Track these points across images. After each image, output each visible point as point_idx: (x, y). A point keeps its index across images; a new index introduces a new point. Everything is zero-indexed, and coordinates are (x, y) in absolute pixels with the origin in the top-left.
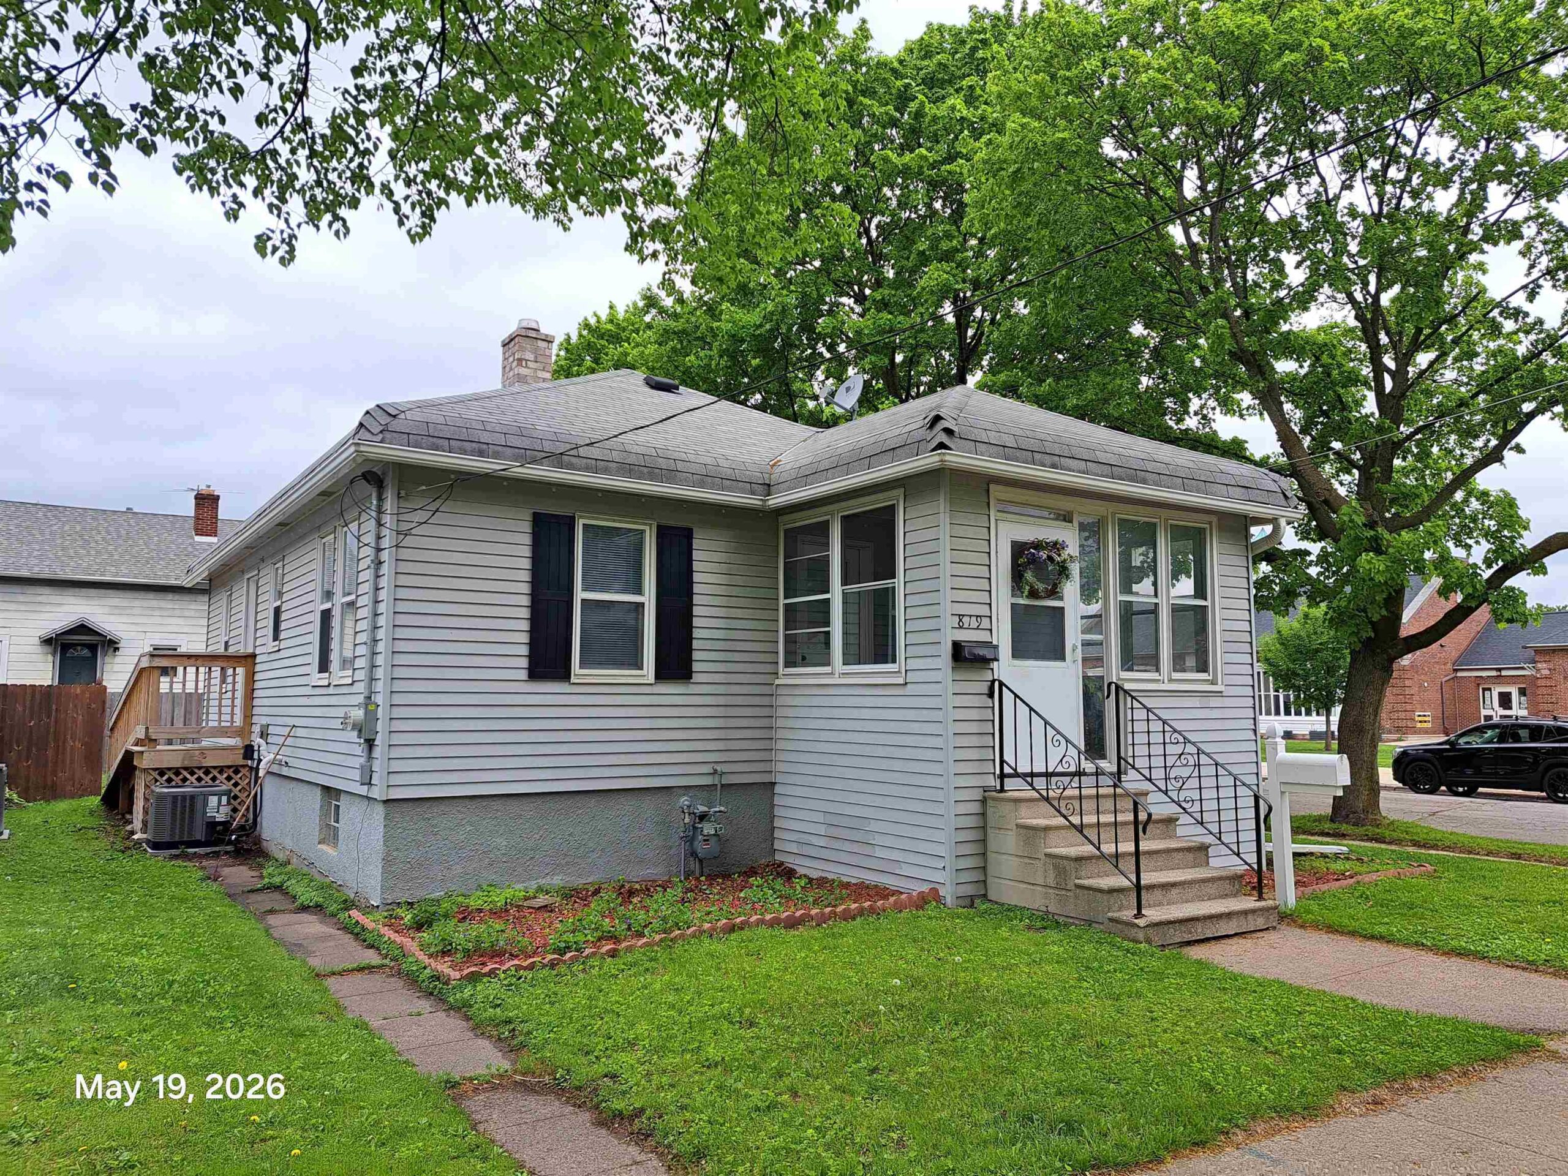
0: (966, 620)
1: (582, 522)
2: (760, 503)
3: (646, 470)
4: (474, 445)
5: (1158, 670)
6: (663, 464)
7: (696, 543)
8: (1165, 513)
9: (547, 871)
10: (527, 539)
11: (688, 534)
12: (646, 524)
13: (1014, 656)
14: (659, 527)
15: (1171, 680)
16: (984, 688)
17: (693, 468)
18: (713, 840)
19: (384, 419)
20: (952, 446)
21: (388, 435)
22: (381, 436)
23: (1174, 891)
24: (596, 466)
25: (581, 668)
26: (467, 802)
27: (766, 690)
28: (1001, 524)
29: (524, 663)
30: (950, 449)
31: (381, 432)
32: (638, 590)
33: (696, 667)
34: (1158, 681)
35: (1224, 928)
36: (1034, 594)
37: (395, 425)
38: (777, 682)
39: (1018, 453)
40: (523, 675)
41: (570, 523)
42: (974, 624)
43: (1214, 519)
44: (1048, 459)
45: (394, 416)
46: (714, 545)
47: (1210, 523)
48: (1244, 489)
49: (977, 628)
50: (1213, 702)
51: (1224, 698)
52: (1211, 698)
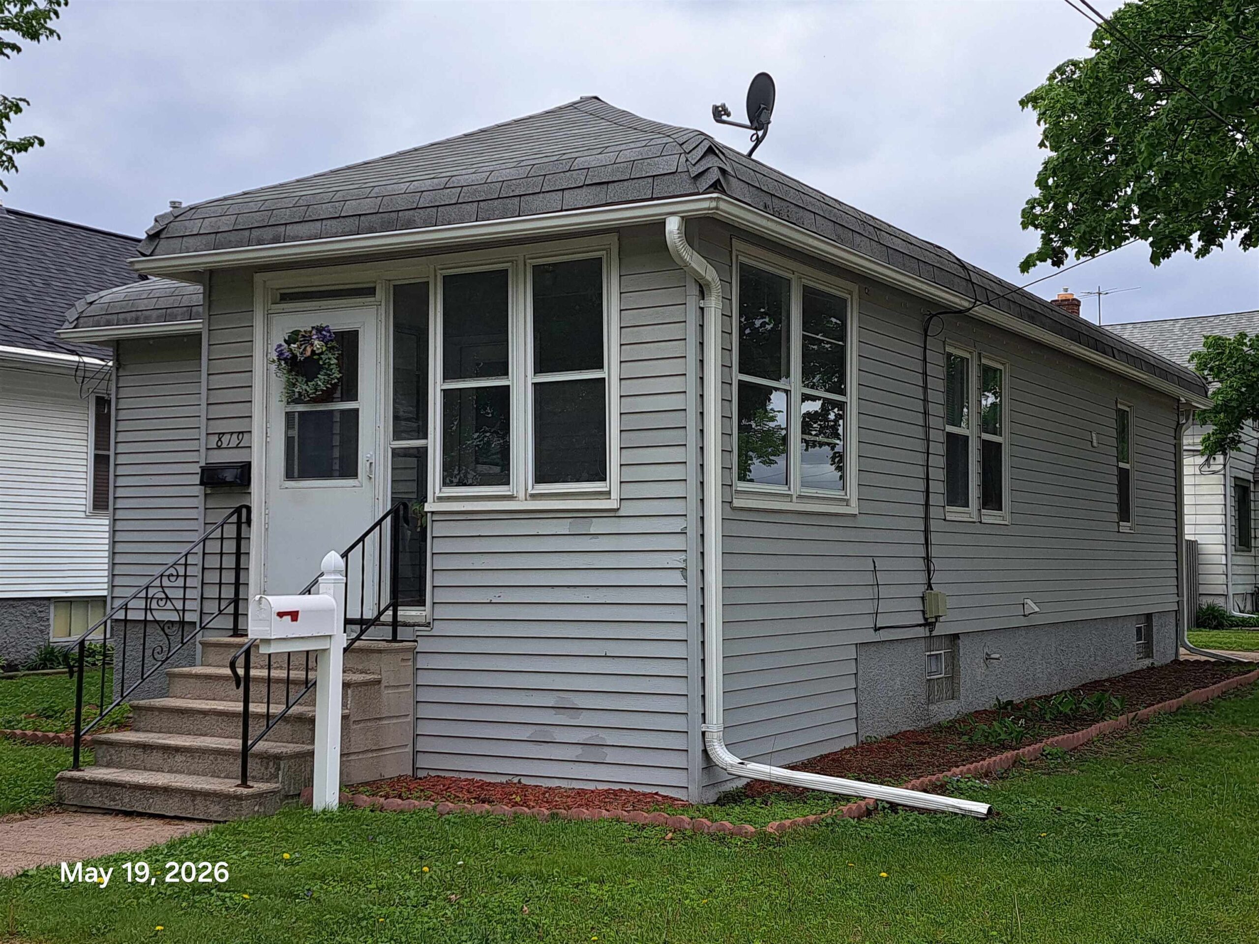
0: (226, 438)
5: (505, 480)
8: (520, 252)
13: (288, 477)
15: (529, 496)
22: (76, 322)
28: (272, 318)
30: (145, 255)
31: (77, 319)
34: (511, 498)
35: (157, 805)
42: (235, 442)
43: (614, 238)
48: (598, 188)
49: (237, 447)
50: (597, 526)
51: (621, 519)
52: (594, 520)
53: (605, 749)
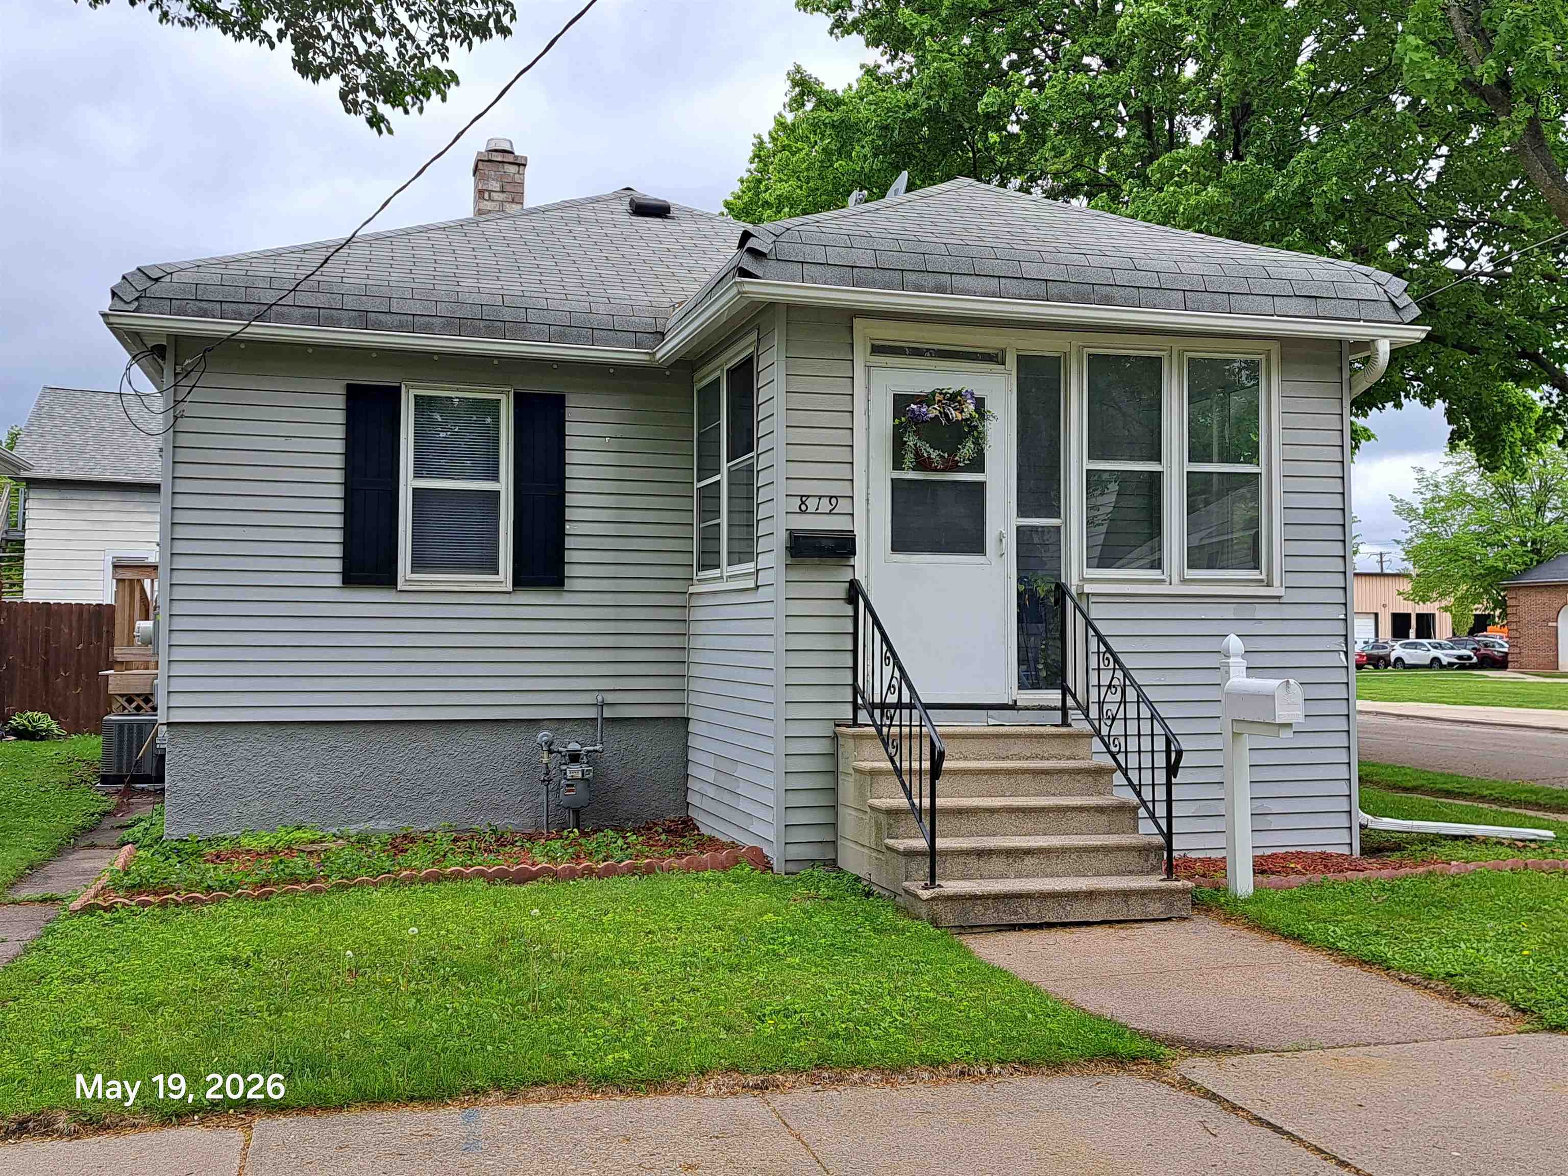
0: (812, 504)
1: (412, 393)
2: (647, 358)
3: (482, 324)
4: (252, 307)
5: (1157, 564)
6: (507, 314)
7: (570, 414)
8: (1177, 344)
9: (371, 814)
10: (340, 417)
11: (557, 403)
12: (502, 392)
13: (894, 549)
14: (517, 396)
15: (1184, 581)
16: (841, 590)
17: (550, 318)
18: (580, 786)
19: (145, 284)
20: (760, 274)
21: (144, 302)
22: (136, 304)
23: (1029, 861)
24: (411, 324)
25: (412, 572)
26: (268, 729)
27: (678, 600)
28: (874, 372)
29: (337, 566)
30: (757, 277)
31: (137, 299)
32: (494, 476)
33: (569, 571)
34: (1162, 581)
35: (1078, 912)
36: (922, 464)
37: (156, 290)
38: (692, 590)
39: (877, 275)
40: (337, 581)
41: (393, 394)
42: (825, 506)
43: (1275, 347)
44: (929, 280)
45: (157, 280)
46: (597, 415)
47: (1269, 352)
48: (1308, 300)
49: (830, 513)
50: (1262, 612)
51: (1284, 606)
52: (1257, 605)
53: (1269, 817)
